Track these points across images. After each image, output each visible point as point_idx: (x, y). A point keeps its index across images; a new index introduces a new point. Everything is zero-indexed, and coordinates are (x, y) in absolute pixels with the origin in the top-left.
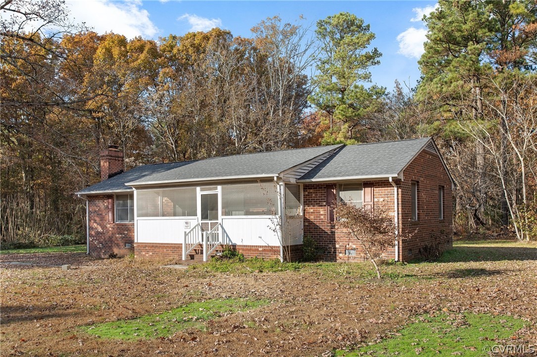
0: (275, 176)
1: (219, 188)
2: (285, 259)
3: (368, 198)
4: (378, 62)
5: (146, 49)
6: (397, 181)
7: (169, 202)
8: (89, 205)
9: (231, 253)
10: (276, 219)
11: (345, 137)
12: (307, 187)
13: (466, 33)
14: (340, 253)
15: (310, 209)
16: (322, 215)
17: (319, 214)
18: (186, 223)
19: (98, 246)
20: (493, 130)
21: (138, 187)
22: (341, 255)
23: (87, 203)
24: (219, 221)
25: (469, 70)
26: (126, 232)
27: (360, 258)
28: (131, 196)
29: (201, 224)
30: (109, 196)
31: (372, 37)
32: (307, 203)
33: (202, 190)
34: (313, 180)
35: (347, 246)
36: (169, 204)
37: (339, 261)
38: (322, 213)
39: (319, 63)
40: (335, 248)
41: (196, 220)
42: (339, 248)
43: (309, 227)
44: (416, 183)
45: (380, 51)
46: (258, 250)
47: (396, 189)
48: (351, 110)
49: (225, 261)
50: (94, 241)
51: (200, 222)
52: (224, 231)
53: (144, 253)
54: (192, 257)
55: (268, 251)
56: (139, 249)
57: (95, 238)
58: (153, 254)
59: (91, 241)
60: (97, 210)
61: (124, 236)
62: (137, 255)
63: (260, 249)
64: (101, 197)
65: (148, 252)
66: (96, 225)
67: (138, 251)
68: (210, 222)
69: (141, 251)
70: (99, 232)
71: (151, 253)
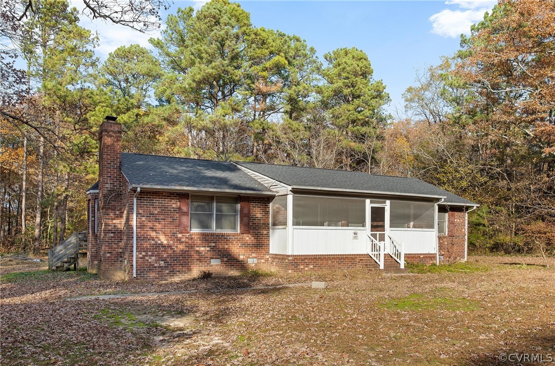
0: (443, 197)
1: (388, 202)
18: (354, 233)
19: (156, 265)
24: (387, 232)
26: (214, 244)
27: (447, 261)
30: (183, 195)
33: (371, 202)
41: (365, 231)
47: (465, 214)
50: (147, 258)
51: (370, 233)
55: (427, 257)
56: (295, 263)
57: (150, 253)
58: (315, 267)
59: (141, 258)
60: (156, 212)
61: (208, 249)
62: (292, 269)
63: (422, 256)
64: (164, 194)
65: (308, 265)
66: (153, 234)
67: (293, 265)
68: (378, 233)
69: (299, 265)
70: (159, 244)
71: (312, 267)
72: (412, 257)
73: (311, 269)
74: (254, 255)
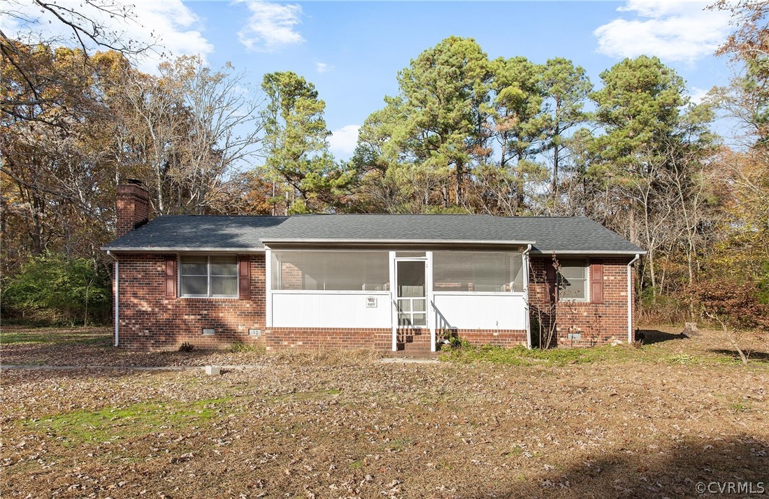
0: (530, 243)
1: (429, 254)
3: (597, 276)
7: (294, 270)
8: (119, 269)
14: (562, 337)
16: (538, 293)
18: (370, 300)
19: (140, 334)
22: (562, 339)
23: (117, 265)
24: (429, 299)
26: (205, 312)
27: (587, 342)
29: (397, 302)
30: (169, 256)
33: (398, 255)
35: (571, 329)
36: (295, 273)
37: (560, 346)
38: (538, 290)
40: (555, 332)
41: (388, 296)
42: (561, 332)
46: (492, 335)
47: (629, 267)
50: (130, 326)
51: (396, 299)
52: (437, 312)
53: (286, 343)
54: (400, 346)
55: (506, 336)
56: (276, 337)
57: (134, 321)
58: (305, 343)
59: (124, 326)
60: (140, 276)
61: (199, 317)
62: (271, 346)
63: (495, 334)
64: (148, 256)
65: (294, 341)
66: (136, 301)
67: (273, 340)
68: (412, 299)
69: (280, 340)
70: (144, 311)
71: (301, 343)
72: (476, 335)
73: (299, 346)
74: (256, 326)
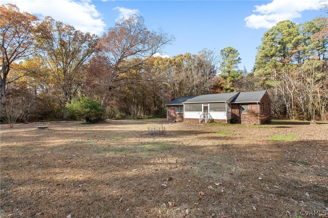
0: (226, 102)
1: (209, 104)
2: (228, 123)
3: (250, 107)
4: (240, 62)
5: (168, 61)
6: (259, 103)
9: (212, 121)
10: (226, 113)
11: (230, 86)
12: (232, 104)
13: (272, 54)
14: (242, 122)
15: (233, 110)
17: (236, 111)
18: (199, 113)
19: (170, 119)
20: (281, 84)
21: (185, 104)
24: (209, 113)
25: (273, 66)
26: (181, 115)
27: (248, 123)
28: (183, 106)
30: (174, 106)
31: (238, 54)
32: (232, 108)
33: (204, 105)
34: (235, 102)
35: (244, 120)
37: (242, 124)
39: (221, 63)
40: (241, 120)
41: (202, 113)
43: (233, 115)
44: (263, 103)
45: (241, 58)
47: (258, 105)
48: (232, 78)
49: (211, 123)
50: (169, 117)
51: (203, 113)
52: (210, 115)
54: (202, 122)
55: (223, 121)
60: (170, 109)
64: (171, 106)
68: (206, 113)
70: (171, 115)
71: (189, 121)
